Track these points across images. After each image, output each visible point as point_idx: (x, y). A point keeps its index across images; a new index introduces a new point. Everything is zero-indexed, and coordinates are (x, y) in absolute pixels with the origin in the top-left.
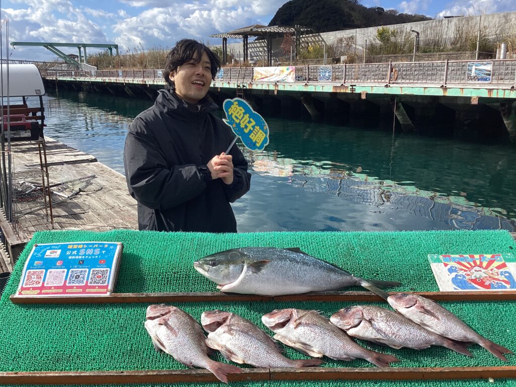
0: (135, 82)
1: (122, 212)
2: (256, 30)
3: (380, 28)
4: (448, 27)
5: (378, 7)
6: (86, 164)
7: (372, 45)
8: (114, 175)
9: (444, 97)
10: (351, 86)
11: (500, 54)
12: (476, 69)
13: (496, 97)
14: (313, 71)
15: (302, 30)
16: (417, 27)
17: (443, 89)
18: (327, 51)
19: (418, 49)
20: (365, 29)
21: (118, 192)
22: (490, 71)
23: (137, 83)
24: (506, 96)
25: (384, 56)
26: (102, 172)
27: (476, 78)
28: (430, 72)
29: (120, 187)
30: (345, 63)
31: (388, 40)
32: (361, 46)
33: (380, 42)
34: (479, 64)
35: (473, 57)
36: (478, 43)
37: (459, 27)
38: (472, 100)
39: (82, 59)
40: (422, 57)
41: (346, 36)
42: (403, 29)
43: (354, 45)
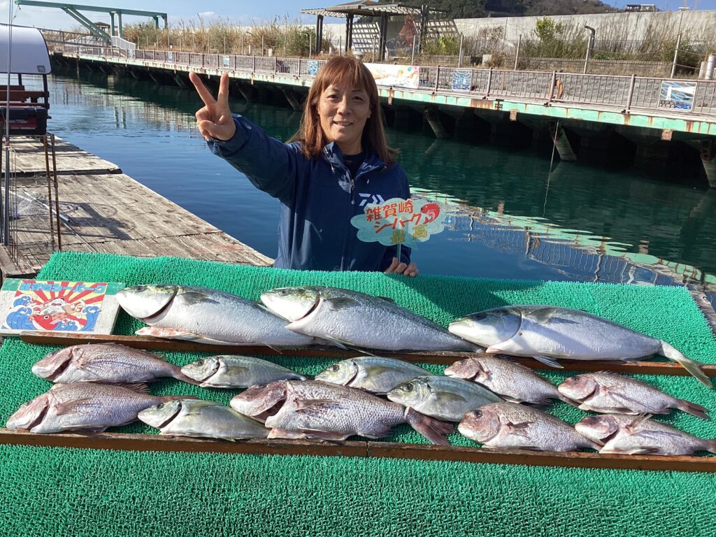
3: (542, 18)
4: (636, 25)
6: (107, 175)
7: (528, 41)
8: (146, 193)
9: (625, 126)
10: (497, 100)
11: (705, 70)
12: (672, 91)
13: (697, 132)
15: (430, 12)
16: (593, 21)
17: (625, 115)
18: (465, 47)
19: (592, 54)
20: (520, 18)
21: (152, 217)
22: (692, 96)
26: (129, 189)
27: (671, 103)
29: (154, 210)
30: (489, 64)
31: (551, 36)
32: (512, 41)
33: (539, 39)
34: (678, 84)
35: (667, 70)
36: (676, 51)
37: (651, 26)
38: (663, 134)
39: (115, 29)
40: (596, 65)
41: (491, 26)
42: (573, 23)
43: (502, 41)
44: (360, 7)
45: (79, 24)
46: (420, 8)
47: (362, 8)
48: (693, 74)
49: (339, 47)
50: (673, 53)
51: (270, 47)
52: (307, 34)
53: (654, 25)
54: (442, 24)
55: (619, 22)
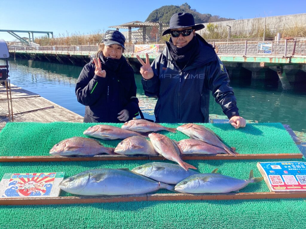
0: (63, 54)
3: (208, 24)
7: (204, 34)
9: (245, 63)
11: (277, 39)
12: (263, 46)
13: (274, 62)
15: (163, 24)
16: (230, 23)
17: (244, 57)
19: (231, 36)
22: (271, 48)
24: (280, 62)
27: (263, 51)
28: (237, 49)
31: (213, 31)
34: (264, 43)
38: (261, 64)
39: (31, 40)
40: (232, 41)
42: (222, 25)
44: (133, 24)
45: (15, 38)
46: (158, 23)
47: (135, 24)
50: (263, 33)
51: (97, 42)
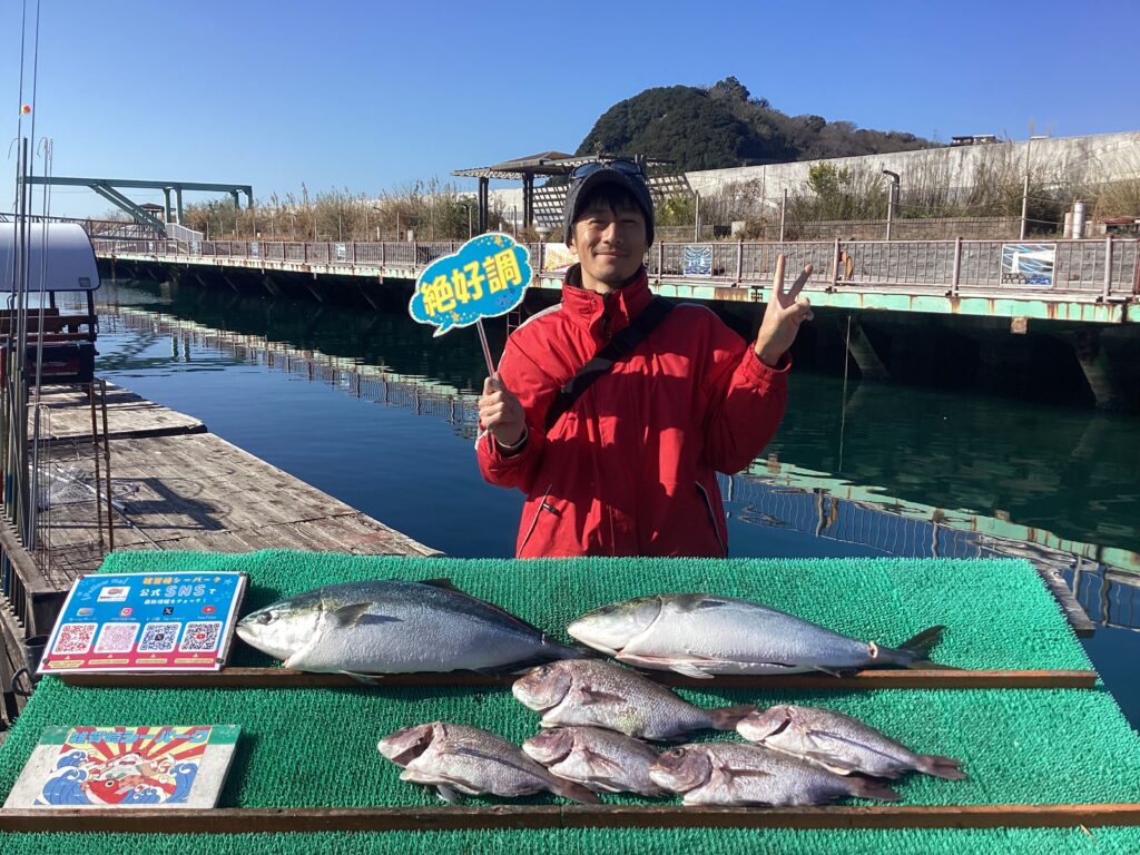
0: (286, 268)
1: (260, 539)
2: (551, 163)
3: (816, 164)
4: (961, 165)
5: (812, 117)
6: (183, 436)
7: (798, 199)
8: (244, 460)
9: (954, 316)
10: (753, 287)
11: (1072, 225)
12: (1020, 259)
13: (1065, 318)
14: (671, 251)
15: (648, 164)
16: (896, 162)
17: (951, 298)
18: (703, 212)
19: (897, 210)
20: (784, 165)
21: (253, 496)
22: (1051, 264)
23: (290, 269)
24: (1087, 318)
25: (823, 223)
26: (218, 455)
27: (1021, 277)
28: (924, 261)
29: (255, 486)
30: (742, 236)
31: (833, 190)
32: (775, 200)
33: (816, 194)
34: (1027, 247)
35: (1014, 229)
36: (1024, 200)
37: (983, 165)
38: (1014, 324)
39: (172, 213)
40: (905, 227)
41: (742, 180)
42: (864, 167)
43: (760, 200)
44: (541, 162)
45: (116, 208)
47: (545, 163)
48: (1054, 232)
49: (513, 222)
50: (1021, 203)
51: (410, 228)
52: (465, 206)
53: (988, 164)
54: (667, 180)
55: (936, 163)
